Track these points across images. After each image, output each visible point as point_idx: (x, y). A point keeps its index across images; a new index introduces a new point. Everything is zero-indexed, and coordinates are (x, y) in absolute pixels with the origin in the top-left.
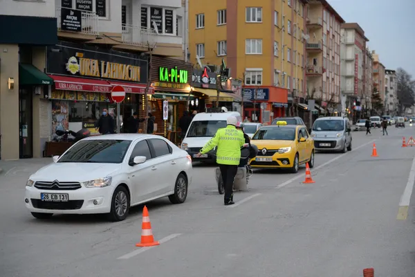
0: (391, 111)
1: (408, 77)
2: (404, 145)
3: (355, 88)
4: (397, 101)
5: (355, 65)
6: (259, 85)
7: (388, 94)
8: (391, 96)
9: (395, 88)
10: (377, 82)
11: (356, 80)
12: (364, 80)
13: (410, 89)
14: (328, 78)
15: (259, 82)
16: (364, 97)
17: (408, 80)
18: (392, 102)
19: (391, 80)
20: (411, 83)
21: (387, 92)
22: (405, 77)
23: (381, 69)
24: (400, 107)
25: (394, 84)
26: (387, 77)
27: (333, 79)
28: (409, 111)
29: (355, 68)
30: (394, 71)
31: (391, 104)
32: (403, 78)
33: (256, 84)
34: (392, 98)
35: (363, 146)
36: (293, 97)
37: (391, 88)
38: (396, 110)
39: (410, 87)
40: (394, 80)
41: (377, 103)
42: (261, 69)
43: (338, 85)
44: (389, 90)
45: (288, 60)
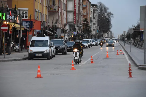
0: (94, 35)
1: (106, 9)
2: (117, 54)
3: (74, 19)
4: (98, 28)
5: (74, 3)
6: (26, 19)
7: (92, 23)
8: (94, 24)
9: (97, 18)
10: (85, 14)
11: (75, 13)
12: (79, 14)
13: (107, 19)
14: (61, 13)
15: (26, 17)
16: (79, 25)
17: (106, 11)
18: (95, 28)
19: (94, 12)
20: (108, 14)
21: (91, 21)
22: (103, 9)
23: (88, 4)
24: (100, 32)
25: (96, 15)
26: (92, 9)
27: (63, 14)
28: (106, 35)
29: (75, 5)
30: (96, 5)
31: (94, 30)
32: (102, 10)
33: (24, 18)
34: (95, 26)
35: (95, 55)
36: (43, 26)
37: (94, 18)
38: (97, 34)
39: (107, 16)
40: (96, 12)
41: (87, 29)
42: (28, 9)
43: (66, 18)
44: (93, 19)
45: (40, 2)
